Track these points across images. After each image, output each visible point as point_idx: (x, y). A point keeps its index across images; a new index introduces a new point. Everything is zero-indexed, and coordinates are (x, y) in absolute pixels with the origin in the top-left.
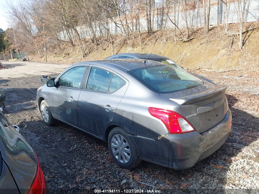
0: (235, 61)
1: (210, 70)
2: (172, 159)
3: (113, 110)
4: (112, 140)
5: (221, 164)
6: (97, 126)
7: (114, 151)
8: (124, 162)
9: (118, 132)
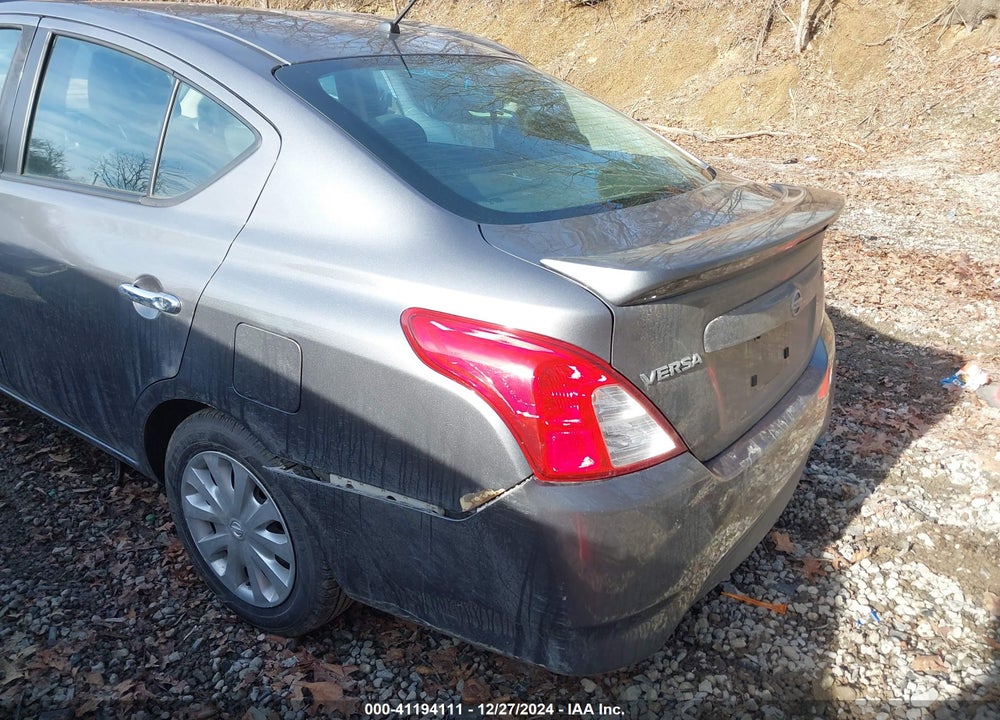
0: (776, 99)
1: (675, 130)
2: (541, 625)
3: (177, 310)
4: (187, 479)
5: (774, 586)
6: (95, 394)
7: (203, 538)
8: (260, 597)
9: (215, 438)
